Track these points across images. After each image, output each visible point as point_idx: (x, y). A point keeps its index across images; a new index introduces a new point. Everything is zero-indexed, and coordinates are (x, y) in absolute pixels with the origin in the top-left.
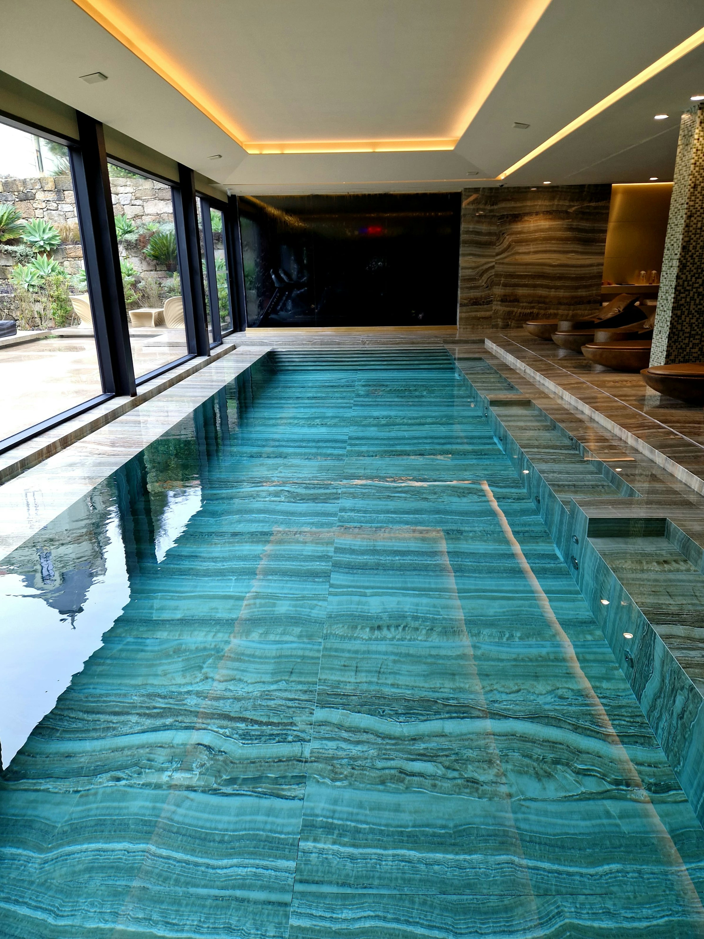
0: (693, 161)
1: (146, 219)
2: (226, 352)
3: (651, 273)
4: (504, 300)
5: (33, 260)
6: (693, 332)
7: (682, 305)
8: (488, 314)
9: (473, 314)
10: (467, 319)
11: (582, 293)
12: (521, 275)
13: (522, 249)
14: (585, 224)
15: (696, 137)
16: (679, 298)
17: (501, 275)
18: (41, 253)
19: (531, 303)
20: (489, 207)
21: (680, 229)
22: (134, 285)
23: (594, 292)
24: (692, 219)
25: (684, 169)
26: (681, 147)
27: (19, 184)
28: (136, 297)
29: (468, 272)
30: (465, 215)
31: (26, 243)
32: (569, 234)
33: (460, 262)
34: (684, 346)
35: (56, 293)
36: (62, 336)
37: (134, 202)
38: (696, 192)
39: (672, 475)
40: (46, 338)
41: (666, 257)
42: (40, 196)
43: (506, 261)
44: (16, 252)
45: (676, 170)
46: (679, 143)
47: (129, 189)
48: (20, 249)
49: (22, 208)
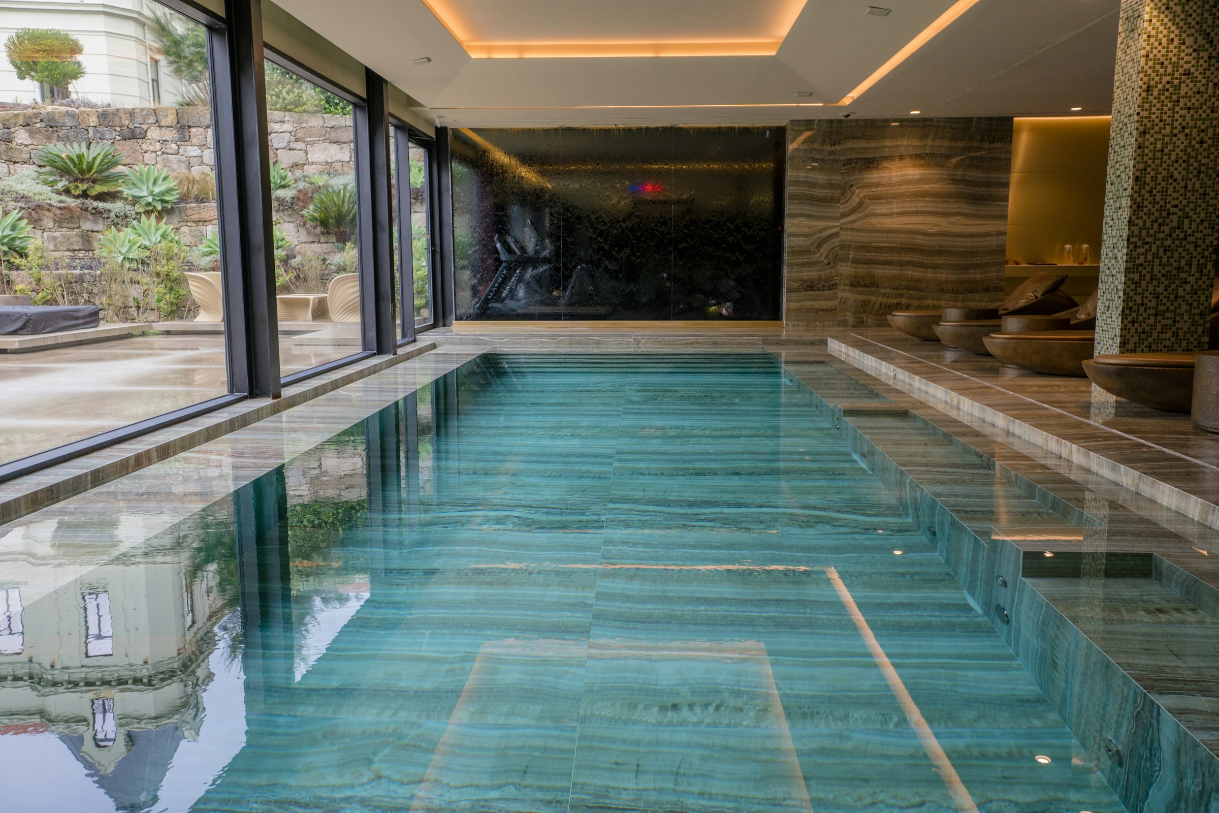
0: (1143, 52)
1: (309, 170)
2: (421, 351)
3: (1081, 249)
4: (856, 283)
5: (135, 223)
6: (1160, 308)
7: (1141, 265)
8: (830, 304)
9: (808, 304)
10: (798, 310)
11: (975, 275)
12: (881, 248)
13: (881, 209)
14: (973, 175)
15: (1147, 17)
16: (1134, 254)
17: (850, 247)
18: (148, 213)
19: (897, 289)
20: (828, 148)
21: (1130, 151)
22: (286, 261)
23: (993, 273)
24: (1147, 136)
25: (1130, 65)
26: (1123, 35)
27: (124, 117)
28: (287, 278)
29: (799, 241)
30: (792, 158)
31: (126, 199)
32: (951, 188)
33: (786, 226)
34: (1147, 329)
35: (166, 268)
36: (168, 333)
37: (292, 145)
38: (1151, 98)
39: (1153, 502)
40: (144, 334)
41: (1110, 195)
42: (154, 133)
43: (857, 225)
44: (109, 211)
45: (1117, 68)
46: (1120, 29)
47: (287, 127)
48: (116, 206)
49: (125, 149)
